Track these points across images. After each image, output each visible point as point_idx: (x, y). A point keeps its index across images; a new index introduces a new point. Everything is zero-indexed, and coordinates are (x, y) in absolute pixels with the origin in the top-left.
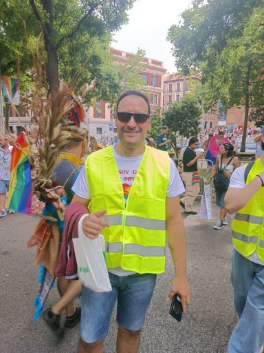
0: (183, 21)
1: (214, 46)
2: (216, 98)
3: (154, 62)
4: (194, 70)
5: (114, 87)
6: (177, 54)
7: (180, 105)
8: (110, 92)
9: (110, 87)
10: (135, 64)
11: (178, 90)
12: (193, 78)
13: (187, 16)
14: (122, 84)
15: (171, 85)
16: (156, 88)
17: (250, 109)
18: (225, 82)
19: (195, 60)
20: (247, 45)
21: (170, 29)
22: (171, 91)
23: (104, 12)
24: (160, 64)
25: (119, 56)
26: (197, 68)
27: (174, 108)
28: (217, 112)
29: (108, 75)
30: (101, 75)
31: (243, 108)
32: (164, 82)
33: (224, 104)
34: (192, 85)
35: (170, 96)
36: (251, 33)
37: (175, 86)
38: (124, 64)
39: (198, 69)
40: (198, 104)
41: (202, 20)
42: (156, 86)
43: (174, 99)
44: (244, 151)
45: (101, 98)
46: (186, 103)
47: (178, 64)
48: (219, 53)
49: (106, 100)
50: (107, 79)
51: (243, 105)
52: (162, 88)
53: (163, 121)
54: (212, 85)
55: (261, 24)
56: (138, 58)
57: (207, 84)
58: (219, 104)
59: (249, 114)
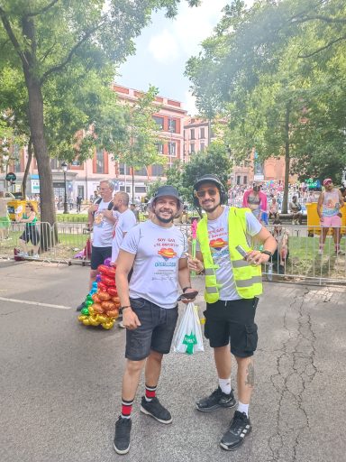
0: (204, 52)
1: (244, 84)
2: (249, 147)
3: (170, 102)
4: (220, 112)
5: (120, 133)
6: (198, 94)
7: (204, 157)
8: (114, 139)
9: (114, 133)
10: (146, 104)
11: (203, 137)
12: (220, 122)
13: (209, 46)
14: (129, 129)
15: (192, 132)
16: (174, 134)
17: (291, 160)
18: (258, 126)
19: (221, 100)
20: (284, 82)
21: (189, 62)
22: (193, 138)
23: (104, 39)
24: (179, 104)
25: (125, 95)
26: (223, 110)
27: (197, 159)
28: (252, 164)
29: (110, 117)
30: (102, 118)
31: (283, 158)
32: (185, 127)
33: (259, 154)
34: (219, 130)
35: (192, 145)
36: (288, 66)
37: (198, 131)
38: (131, 104)
39: (224, 112)
40: (228, 154)
41: (227, 51)
42: (175, 132)
43: (197, 148)
44: (287, 213)
45: (102, 148)
46: (212, 153)
47: (199, 105)
48: (250, 92)
49: (109, 150)
50: (109, 123)
51: (282, 154)
52: (182, 135)
53: (183, 176)
54: (242, 131)
55: (299, 57)
56: (146, 99)
57: (237, 129)
58: (254, 154)
59: (291, 166)
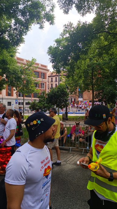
0: (56, 44)
1: (73, 58)
2: (76, 86)
3: (42, 65)
4: (63, 70)
5: (18, 78)
6: (53, 61)
7: (56, 90)
8: (15, 81)
9: (15, 78)
10: (31, 66)
11: (56, 81)
12: (64, 75)
13: (58, 42)
14: (23, 77)
15: (52, 78)
16: (43, 79)
17: (95, 92)
18: (80, 78)
19: (63, 65)
20: (91, 59)
21: (49, 48)
22: (52, 81)
24: (46, 66)
25: (22, 62)
26: (64, 70)
27: (53, 92)
28: (77, 94)
29: (14, 71)
30: (10, 71)
31: (91, 92)
32: (48, 77)
33: (81, 89)
34: (63, 79)
35: (52, 85)
36: (92, 52)
37: (54, 79)
38: (24, 66)
40: (67, 90)
41: (66, 44)
42: (44, 78)
43: (54, 86)
45: (10, 85)
46: (60, 89)
47: (54, 67)
48: (76, 62)
49: (13, 86)
50: (13, 74)
51: (91, 90)
52: (47, 80)
53: (47, 98)
54: (73, 79)
55: (97, 48)
56: (31, 64)
57: (71, 78)
58: (78, 90)
59: (94, 95)
